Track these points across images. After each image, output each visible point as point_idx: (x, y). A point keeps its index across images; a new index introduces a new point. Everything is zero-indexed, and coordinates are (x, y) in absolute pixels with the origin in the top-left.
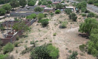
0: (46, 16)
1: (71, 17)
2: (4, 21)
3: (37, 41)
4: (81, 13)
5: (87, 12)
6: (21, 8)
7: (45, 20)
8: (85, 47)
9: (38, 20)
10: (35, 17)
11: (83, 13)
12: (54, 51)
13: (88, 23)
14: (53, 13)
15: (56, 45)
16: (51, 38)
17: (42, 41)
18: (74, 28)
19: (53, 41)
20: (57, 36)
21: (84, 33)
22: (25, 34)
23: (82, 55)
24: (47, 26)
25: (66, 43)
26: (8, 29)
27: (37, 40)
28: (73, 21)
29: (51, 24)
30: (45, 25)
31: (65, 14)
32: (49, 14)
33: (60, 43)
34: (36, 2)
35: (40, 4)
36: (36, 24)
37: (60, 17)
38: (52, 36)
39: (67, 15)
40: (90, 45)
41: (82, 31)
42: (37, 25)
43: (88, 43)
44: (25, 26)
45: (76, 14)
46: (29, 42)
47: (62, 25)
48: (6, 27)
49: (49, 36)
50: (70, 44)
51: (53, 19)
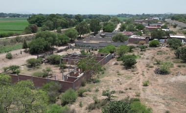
0: (133, 49)
1: (179, 55)
2: (65, 55)
3: (114, 92)
6: (91, 34)
7: (129, 57)
9: (117, 56)
10: (112, 50)
14: (145, 45)
15: (147, 103)
16: (139, 90)
17: (122, 92)
19: (142, 96)
20: (150, 87)
22: (94, 77)
24: (133, 68)
25: (168, 101)
26: (71, 68)
27: (114, 89)
28: (184, 62)
29: (140, 65)
30: (129, 65)
31: (168, 49)
32: (138, 47)
33: (156, 100)
34: (116, 26)
35: (122, 29)
36: (114, 63)
37: (158, 54)
38: (141, 86)
39: (171, 50)
42: (116, 64)
44: (96, 64)
46: (101, 91)
47: (160, 67)
48: (67, 63)
49: (136, 85)
51: (145, 57)
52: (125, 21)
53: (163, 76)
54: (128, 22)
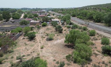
0: (33, 29)
1: (57, 29)
3: (24, 56)
4: (66, 25)
5: (71, 24)
6: (4, 21)
7: (31, 33)
8: (71, 57)
9: (24, 34)
10: (20, 31)
11: (68, 25)
12: (42, 64)
13: (72, 34)
14: (40, 26)
15: (43, 58)
16: (39, 51)
17: (29, 55)
18: (61, 40)
19: (41, 54)
20: (44, 48)
21: (70, 44)
22: (10, 49)
23: (69, 65)
24: (34, 39)
25: (54, 54)
27: (24, 54)
28: (59, 33)
29: (38, 37)
30: (32, 38)
31: (51, 27)
32: (36, 27)
33: (48, 55)
34: (21, 15)
35: (25, 17)
36: (22, 38)
37: (47, 30)
38: (39, 49)
39: (53, 27)
40: (75, 54)
41: (68, 42)
42: (24, 39)
43: (73, 52)
44: (10, 40)
45: (61, 26)
46: (15, 57)
47: (49, 37)
49: (37, 49)
50: (57, 55)
51: (40, 32)
52: (26, 12)
53: (51, 42)
54: (28, 13)
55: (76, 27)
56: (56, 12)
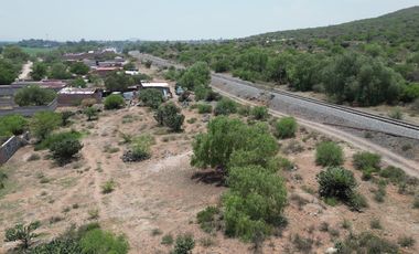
0: (70, 119)
1: (162, 119)
3: (36, 225)
4: (194, 103)
5: (212, 97)
7: (64, 136)
8: (216, 217)
9: (35, 140)
10: (19, 127)
11: (201, 102)
12: (110, 249)
13: (219, 133)
14: (96, 107)
15: (114, 227)
16: (95, 203)
17: (58, 220)
18: (177, 157)
19: (103, 215)
20: (117, 192)
21: (210, 168)
23: (207, 244)
24: (76, 159)
25: (154, 211)
27: (37, 217)
28: (172, 131)
29: (91, 150)
30: (66, 154)
31: (142, 110)
32: (81, 112)
33: (132, 215)
34: (21, 68)
35: (38, 74)
36: (26, 156)
37: (124, 122)
38: (97, 195)
39: (149, 111)
40: (229, 205)
41: (203, 163)
42: (33, 158)
43: (222, 199)
45: (178, 105)
46: (1, 231)
47: (133, 147)
49: (88, 196)
50: (164, 212)
51: (99, 132)
52: (41, 56)
53: (140, 165)
54: (50, 60)
55: (229, 107)
56: (156, 55)
